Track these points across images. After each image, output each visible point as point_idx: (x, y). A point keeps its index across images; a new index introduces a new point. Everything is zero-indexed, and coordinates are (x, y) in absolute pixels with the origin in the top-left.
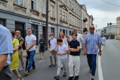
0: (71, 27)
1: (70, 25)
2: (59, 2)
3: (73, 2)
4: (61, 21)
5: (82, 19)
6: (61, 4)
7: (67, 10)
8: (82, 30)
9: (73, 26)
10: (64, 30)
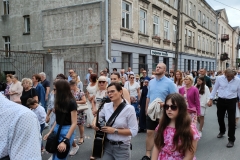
0: (199, 54)
1: (199, 51)
2: (184, 16)
3: (205, 10)
4: (186, 46)
5: (219, 36)
6: (187, 19)
7: (194, 27)
8: (219, 57)
9: (203, 52)
10: (189, 61)
